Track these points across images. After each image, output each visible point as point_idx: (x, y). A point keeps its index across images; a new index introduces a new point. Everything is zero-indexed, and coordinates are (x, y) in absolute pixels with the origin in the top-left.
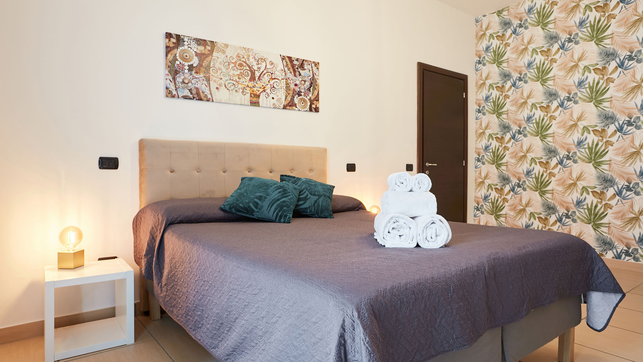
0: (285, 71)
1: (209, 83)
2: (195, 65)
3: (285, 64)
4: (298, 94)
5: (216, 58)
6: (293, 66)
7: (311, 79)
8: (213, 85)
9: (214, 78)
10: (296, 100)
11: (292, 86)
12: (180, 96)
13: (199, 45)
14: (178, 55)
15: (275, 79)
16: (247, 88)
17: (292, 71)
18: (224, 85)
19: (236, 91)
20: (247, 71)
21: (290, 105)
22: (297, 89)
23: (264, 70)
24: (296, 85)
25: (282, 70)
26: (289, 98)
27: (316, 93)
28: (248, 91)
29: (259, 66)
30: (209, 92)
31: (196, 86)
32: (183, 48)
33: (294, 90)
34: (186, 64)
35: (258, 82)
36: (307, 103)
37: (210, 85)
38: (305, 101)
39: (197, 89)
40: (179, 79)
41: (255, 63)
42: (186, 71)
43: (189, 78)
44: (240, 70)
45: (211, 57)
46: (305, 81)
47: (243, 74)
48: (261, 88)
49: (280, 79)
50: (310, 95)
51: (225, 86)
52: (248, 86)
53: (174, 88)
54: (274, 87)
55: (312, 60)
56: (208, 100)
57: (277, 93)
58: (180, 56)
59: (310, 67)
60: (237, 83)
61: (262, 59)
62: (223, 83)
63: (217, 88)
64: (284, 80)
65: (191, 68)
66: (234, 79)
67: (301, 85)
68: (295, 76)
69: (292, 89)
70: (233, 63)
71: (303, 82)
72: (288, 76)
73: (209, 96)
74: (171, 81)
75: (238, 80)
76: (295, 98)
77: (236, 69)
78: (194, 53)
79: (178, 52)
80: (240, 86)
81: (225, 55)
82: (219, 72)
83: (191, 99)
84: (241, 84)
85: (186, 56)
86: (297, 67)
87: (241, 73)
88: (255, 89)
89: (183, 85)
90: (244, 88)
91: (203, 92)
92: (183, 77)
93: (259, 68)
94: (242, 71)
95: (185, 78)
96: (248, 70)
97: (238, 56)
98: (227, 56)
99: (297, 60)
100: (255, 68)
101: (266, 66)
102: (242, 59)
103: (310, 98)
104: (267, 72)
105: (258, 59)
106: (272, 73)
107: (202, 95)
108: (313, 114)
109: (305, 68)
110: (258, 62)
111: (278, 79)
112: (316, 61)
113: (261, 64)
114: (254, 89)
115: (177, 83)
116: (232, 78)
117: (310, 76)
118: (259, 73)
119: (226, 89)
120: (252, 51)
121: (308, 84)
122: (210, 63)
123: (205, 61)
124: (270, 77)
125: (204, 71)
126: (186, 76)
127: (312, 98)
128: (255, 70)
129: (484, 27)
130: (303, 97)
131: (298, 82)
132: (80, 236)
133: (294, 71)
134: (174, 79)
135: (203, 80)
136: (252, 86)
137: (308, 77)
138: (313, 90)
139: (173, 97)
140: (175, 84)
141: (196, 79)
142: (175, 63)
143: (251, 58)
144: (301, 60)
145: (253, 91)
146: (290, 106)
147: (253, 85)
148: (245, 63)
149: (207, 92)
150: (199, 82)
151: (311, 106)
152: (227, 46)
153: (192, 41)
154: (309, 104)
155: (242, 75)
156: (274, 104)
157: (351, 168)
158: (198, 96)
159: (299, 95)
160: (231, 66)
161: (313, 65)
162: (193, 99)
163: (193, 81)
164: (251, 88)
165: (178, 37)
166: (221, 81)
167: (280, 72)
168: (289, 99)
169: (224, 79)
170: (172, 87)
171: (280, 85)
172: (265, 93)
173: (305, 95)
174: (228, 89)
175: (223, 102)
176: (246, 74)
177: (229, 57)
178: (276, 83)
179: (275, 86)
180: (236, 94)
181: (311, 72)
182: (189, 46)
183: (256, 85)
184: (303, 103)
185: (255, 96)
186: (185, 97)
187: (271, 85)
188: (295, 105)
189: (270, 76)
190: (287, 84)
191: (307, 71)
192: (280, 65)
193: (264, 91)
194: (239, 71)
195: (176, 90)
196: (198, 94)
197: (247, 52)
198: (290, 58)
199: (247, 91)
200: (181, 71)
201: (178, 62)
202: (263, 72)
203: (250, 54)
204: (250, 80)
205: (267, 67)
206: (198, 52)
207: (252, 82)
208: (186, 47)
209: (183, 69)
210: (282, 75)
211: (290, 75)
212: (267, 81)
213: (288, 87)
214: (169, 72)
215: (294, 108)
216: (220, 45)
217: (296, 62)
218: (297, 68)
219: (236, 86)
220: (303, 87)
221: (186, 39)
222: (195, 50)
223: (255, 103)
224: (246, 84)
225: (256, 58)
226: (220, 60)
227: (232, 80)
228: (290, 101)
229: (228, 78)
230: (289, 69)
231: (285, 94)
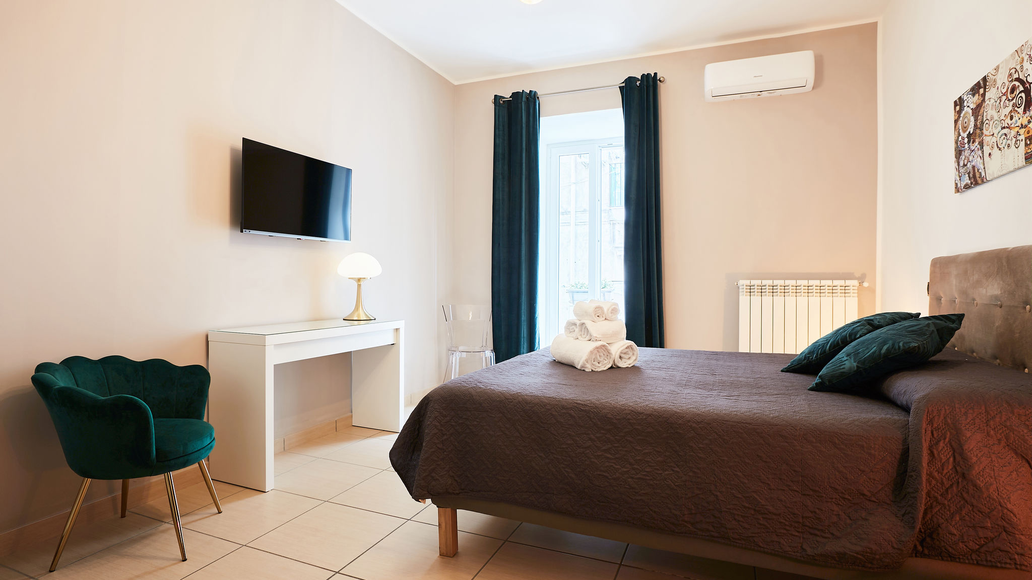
1: (983, 151)
5: (988, 102)
8: (987, 152)
9: (987, 139)
12: (962, 188)
13: (974, 95)
14: (960, 127)
16: (1022, 131)
19: (1009, 146)
28: (1023, 135)
30: (982, 167)
31: (973, 163)
32: (964, 112)
34: (966, 135)
37: (983, 154)
39: (974, 168)
40: (961, 162)
43: (968, 155)
47: (1016, 106)
51: (997, 144)
52: (1022, 126)
56: (983, 181)
58: (962, 126)
60: (1009, 130)
62: (995, 141)
63: (989, 155)
65: (970, 137)
66: (1006, 125)
70: (1004, 94)
73: (983, 174)
74: (956, 170)
75: (1010, 122)
77: (1007, 103)
79: (960, 122)
80: (1013, 133)
81: (997, 87)
82: (991, 124)
83: (970, 187)
84: (1014, 128)
85: (965, 123)
87: (1013, 105)
89: (964, 169)
90: (1018, 132)
91: (977, 171)
92: (964, 157)
94: (1014, 101)
96: (1021, 92)
97: (1011, 74)
102: (1015, 76)
107: (977, 175)
115: (960, 169)
116: (1003, 126)
119: (998, 150)
120: (1026, 46)
122: (983, 116)
123: (979, 117)
125: (979, 134)
128: (1030, 84)
134: (958, 164)
135: (978, 149)
136: (1027, 123)
141: (972, 153)
142: (958, 140)
143: (1025, 63)
145: (1029, 132)
147: (1029, 118)
148: (1018, 80)
150: (976, 156)
152: (997, 68)
153: (969, 96)
155: (1013, 110)
158: (973, 179)
160: (1002, 103)
163: (970, 158)
164: (1026, 126)
166: (993, 139)
169: (996, 132)
170: (958, 178)
174: (1000, 150)
175: (995, 176)
176: (1019, 103)
177: (1000, 87)
180: (1010, 151)
182: (967, 104)
186: (965, 187)
194: (1011, 103)
196: (974, 175)
197: (1020, 55)
199: (1020, 138)
200: (963, 149)
201: (960, 138)
203: (1023, 55)
204: (1025, 111)
206: (974, 106)
207: (1028, 113)
208: (965, 108)
209: (964, 145)
214: (956, 156)
216: (991, 76)
219: (1008, 137)
221: (965, 98)
222: (972, 106)
224: (1019, 124)
226: (992, 101)
227: (1004, 128)
229: (999, 128)
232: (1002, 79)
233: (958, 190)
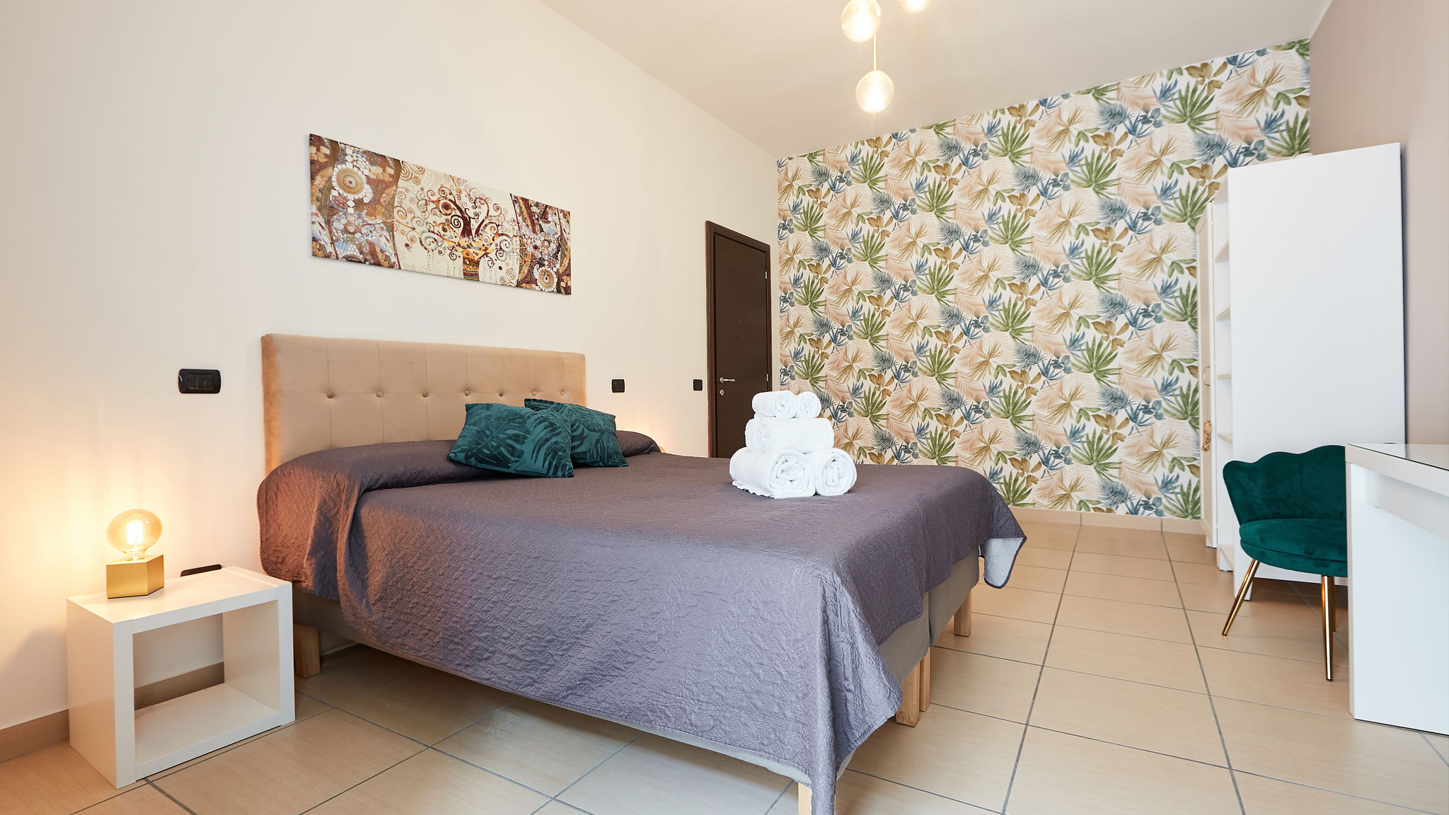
0: (518, 223)
1: (393, 236)
2: (366, 200)
3: (518, 210)
4: (539, 263)
5: (404, 191)
6: (531, 214)
7: (558, 238)
8: (400, 240)
9: (401, 227)
10: (537, 273)
11: (530, 249)
12: (340, 256)
13: (372, 164)
14: (334, 179)
15: (502, 235)
16: (458, 248)
17: (529, 223)
18: (418, 241)
19: (440, 252)
20: (457, 218)
21: (527, 281)
22: (538, 255)
23: (486, 218)
24: (536, 247)
25: (514, 221)
26: (526, 270)
27: (566, 262)
28: (459, 252)
29: (477, 210)
30: (392, 252)
31: (370, 239)
32: (344, 166)
33: (533, 255)
34: (351, 197)
35: (476, 239)
36: (553, 279)
37: (394, 239)
38: (549, 275)
39: (371, 244)
40: (338, 225)
41: (470, 205)
42: (351, 210)
43: (356, 223)
44: (446, 215)
45: (395, 188)
46: (549, 242)
47: (451, 223)
48: (480, 249)
49: (511, 235)
50: (558, 266)
51: (421, 242)
52: (459, 245)
53: (329, 241)
54: (501, 249)
55: (560, 208)
56: (392, 266)
57: (506, 259)
58: (338, 180)
59: (556, 218)
60: (441, 239)
61: (481, 199)
62: (418, 236)
63: (407, 245)
64: (518, 239)
65: (359, 204)
66: (436, 232)
67: (543, 248)
68: (534, 232)
69: (530, 254)
70: (433, 202)
71: (546, 243)
72: (523, 231)
73: (393, 259)
74: (323, 228)
76: (535, 270)
77: (438, 213)
78: (364, 177)
79: (335, 173)
80: (446, 244)
81: (420, 186)
82: (410, 216)
83: (360, 262)
84: (448, 241)
85: (351, 182)
86: (537, 217)
87: (447, 220)
88: (471, 251)
89: (345, 235)
90: (453, 247)
91: (382, 251)
92: (346, 221)
93: (477, 215)
94: (449, 217)
95: (349, 223)
96: (459, 216)
97: (443, 191)
98: (422, 189)
99: (537, 205)
100: (471, 213)
101: (488, 211)
102: (449, 197)
103: (558, 270)
104: (490, 223)
105: (474, 198)
106: (499, 225)
107: (380, 255)
108: (562, 297)
109: (549, 219)
110: (474, 203)
111: (508, 236)
112: (566, 209)
113: (480, 207)
114: (469, 250)
115: (334, 231)
116: (432, 229)
117: (556, 234)
118: (477, 222)
119: (422, 248)
120: (465, 184)
121: (553, 246)
122: (393, 198)
123: (384, 195)
124: (495, 232)
125: (383, 213)
126: (351, 219)
127: (561, 271)
128: (470, 218)
129: (790, 176)
130: (547, 269)
131: (538, 243)
132: (155, 528)
133: (533, 224)
134: (328, 223)
135: (382, 229)
136: (465, 246)
137: (554, 235)
138: (561, 257)
139: (328, 256)
140: (331, 232)
141: (368, 226)
142: (330, 192)
143: (463, 196)
144: (543, 205)
145: (468, 254)
146: (527, 283)
147: (467, 243)
148: (454, 203)
149: (390, 251)
150: (374, 233)
151: (558, 284)
152: (422, 170)
153: (359, 156)
154: (556, 280)
155: (448, 225)
156: (502, 279)
157: (618, 386)
158: (373, 258)
159: (542, 265)
160: (429, 208)
161: (561, 215)
162: (364, 263)
163: (364, 230)
164: (463, 248)
165: (334, 144)
166: (413, 233)
167: (511, 223)
168: (526, 272)
169: (419, 229)
170: (325, 238)
171: (512, 247)
172: (487, 259)
173: (549, 266)
174: (426, 249)
175: (417, 270)
176: (456, 224)
177: (425, 190)
178: (505, 242)
179: (503, 247)
180: (440, 257)
181: (558, 226)
182: (355, 163)
183: (473, 243)
184: (546, 279)
185: (472, 263)
186: (350, 259)
187: (497, 245)
188: (535, 282)
189: (495, 230)
190: (522, 245)
191: (552, 224)
192: (510, 212)
193: (486, 254)
194: (444, 217)
195: (332, 243)
196: (373, 253)
197: (457, 184)
198: (525, 201)
199: (458, 254)
200: (340, 209)
201: (334, 193)
202: (483, 221)
203: (462, 188)
204: (463, 234)
205: (490, 214)
206: (372, 176)
207: (466, 239)
208: (349, 166)
209: (345, 206)
210: (514, 229)
211: (527, 231)
212: (491, 238)
213: (523, 251)
214: (319, 209)
215: (533, 286)
216: (409, 168)
217: (536, 208)
218: (538, 219)
219: (440, 244)
220: (546, 251)
221: (349, 151)
222: (366, 172)
223: (472, 275)
224: (456, 240)
225: (471, 196)
226: (410, 195)
227: (433, 232)
228: (527, 274)
229: (425, 228)
230: (524, 220)
231: (519, 262)
232: (428, 183)
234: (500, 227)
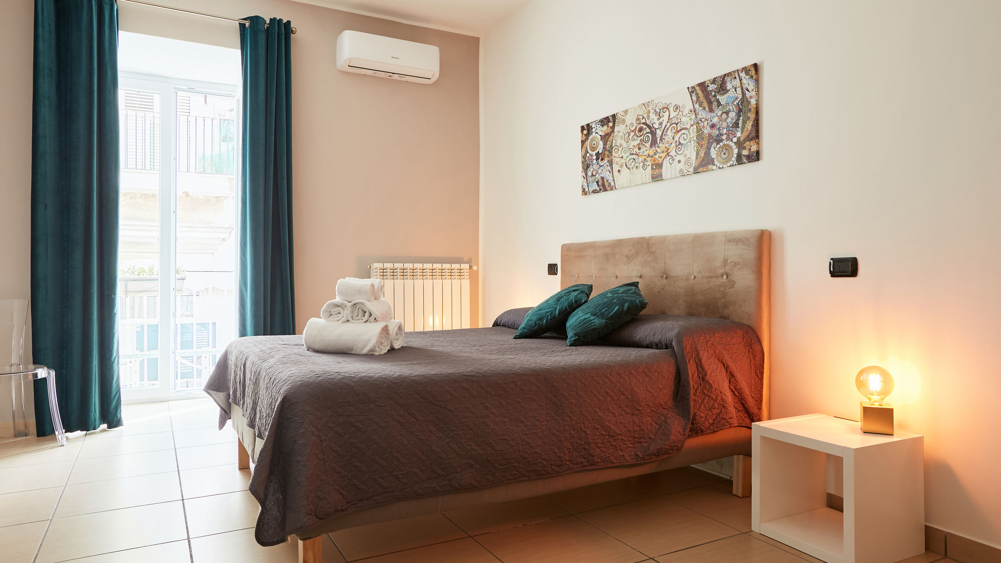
0: (695, 111)
1: (612, 168)
2: (600, 152)
3: (694, 98)
5: (617, 133)
6: (707, 96)
7: (738, 104)
8: (615, 169)
10: (713, 153)
11: (707, 131)
12: (590, 192)
13: (603, 126)
15: (681, 130)
16: (648, 159)
17: (705, 104)
18: (625, 165)
19: (637, 167)
20: (647, 134)
21: (704, 163)
22: (715, 132)
24: (713, 126)
25: (691, 111)
26: (702, 154)
28: (649, 162)
29: (661, 120)
30: (612, 179)
31: (602, 175)
32: (592, 136)
33: (710, 135)
34: (594, 153)
35: (660, 145)
36: (733, 152)
38: (728, 149)
39: (603, 179)
40: (589, 173)
42: (594, 162)
43: (596, 168)
45: (613, 135)
46: (727, 113)
47: (644, 141)
48: (663, 152)
50: (739, 134)
51: (626, 165)
52: (649, 156)
54: (680, 143)
55: (740, 67)
56: (612, 189)
57: (684, 151)
58: (589, 146)
59: (738, 82)
60: (637, 157)
61: (663, 108)
62: (624, 162)
63: (619, 171)
64: (695, 126)
65: (598, 156)
67: (721, 123)
68: (711, 110)
69: (707, 136)
70: (633, 131)
71: (724, 116)
72: (699, 116)
73: (612, 184)
75: (638, 151)
76: (712, 149)
77: (636, 137)
78: (600, 137)
79: (588, 143)
80: (641, 159)
81: (626, 124)
82: (620, 149)
83: (598, 192)
84: (642, 156)
85: (594, 144)
86: (713, 94)
87: (641, 140)
88: (657, 156)
89: (592, 178)
90: (645, 159)
91: (607, 181)
93: (661, 124)
94: (642, 137)
95: (594, 170)
97: (638, 119)
98: (627, 126)
99: (714, 81)
100: (656, 126)
101: (669, 115)
102: (642, 121)
103: (739, 139)
104: (670, 125)
105: (659, 111)
106: (678, 123)
107: (606, 184)
108: (745, 167)
109: (728, 88)
110: (659, 115)
111: (685, 129)
113: (663, 116)
115: (588, 178)
116: (632, 153)
117: (737, 98)
118: (660, 130)
119: (627, 169)
120: (652, 103)
121: (732, 115)
122: (612, 143)
123: (608, 143)
124: (675, 131)
125: (608, 155)
126: (594, 167)
127: (742, 139)
128: (656, 129)
130: (725, 143)
131: (715, 120)
133: (710, 103)
134: (586, 174)
135: (607, 166)
136: (653, 154)
137: (733, 102)
138: (743, 122)
140: (586, 179)
141: (601, 168)
143: (651, 114)
145: (654, 161)
147: (654, 151)
148: (645, 124)
150: (604, 170)
151: (739, 154)
152: (626, 112)
153: (597, 125)
154: (736, 151)
155: (641, 143)
156: (681, 170)
158: (603, 187)
159: (719, 141)
160: (630, 137)
161: (743, 75)
162: (600, 192)
163: (599, 171)
164: (652, 156)
165: (588, 126)
166: (622, 161)
167: (688, 115)
169: (625, 156)
170: (585, 184)
171: (689, 137)
172: (668, 158)
173: (728, 139)
174: (629, 169)
175: (624, 187)
176: (646, 139)
177: (628, 125)
178: (683, 136)
179: (682, 141)
180: (637, 171)
181: (739, 90)
182: (596, 131)
183: (658, 150)
184: (725, 154)
185: (657, 167)
186: (594, 192)
187: (676, 142)
188: (713, 162)
190: (698, 130)
191: (731, 94)
192: (687, 105)
193: (668, 154)
194: (639, 139)
195: (588, 186)
196: (603, 184)
199: (647, 164)
200: (591, 163)
201: (588, 155)
202: (666, 126)
203: (650, 109)
204: (651, 146)
205: (671, 117)
206: (603, 134)
207: (654, 148)
208: (594, 134)
209: (592, 160)
210: (691, 119)
211: (703, 114)
212: (671, 138)
213: (700, 136)
215: (710, 167)
216: (620, 116)
217: (712, 85)
218: (715, 96)
219: (636, 161)
220: (725, 125)
221: (593, 126)
222: (601, 133)
223: (657, 177)
224: (646, 153)
225: (657, 111)
226: (621, 134)
227: (633, 154)
228: (704, 157)
229: (628, 154)
230: (700, 105)
231: (696, 148)
232: (630, 119)
233: (585, 193)
234: (679, 124)
